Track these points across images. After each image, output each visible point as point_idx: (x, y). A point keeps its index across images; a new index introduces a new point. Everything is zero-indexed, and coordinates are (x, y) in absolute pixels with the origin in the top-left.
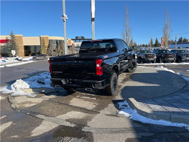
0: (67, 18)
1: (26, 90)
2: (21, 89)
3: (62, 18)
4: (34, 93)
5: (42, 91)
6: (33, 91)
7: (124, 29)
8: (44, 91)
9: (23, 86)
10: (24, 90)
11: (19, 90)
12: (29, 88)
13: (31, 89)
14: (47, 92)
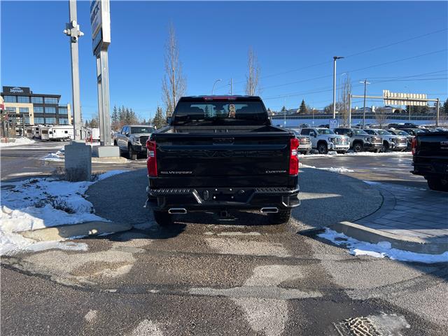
0: (82, 34)
1: (37, 234)
2: (19, 233)
3: (65, 31)
4: (66, 241)
5: (90, 233)
6: (61, 234)
7: (168, 78)
8: (95, 231)
9: (19, 224)
10: (32, 235)
11: (11, 237)
12: (44, 227)
13: (56, 229)
14: (105, 234)
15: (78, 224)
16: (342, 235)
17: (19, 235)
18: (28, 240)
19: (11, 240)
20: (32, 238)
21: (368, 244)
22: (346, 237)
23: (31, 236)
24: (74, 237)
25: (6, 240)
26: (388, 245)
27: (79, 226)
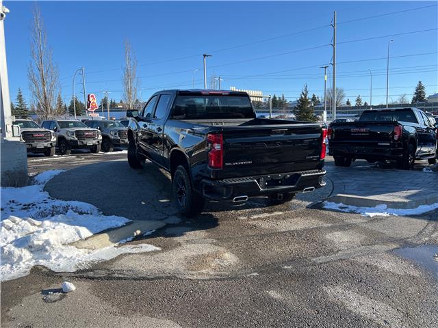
4: (119, 245)
6: (113, 240)
8: (139, 232)
11: (63, 250)
12: (92, 234)
13: (106, 235)
14: (148, 233)
15: (122, 227)
16: (341, 204)
17: (72, 247)
18: (82, 251)
19: (64, 254)
20: (85, 248)
21: (368, 208)
22: (346, 206)
23: (84, 246)
24: (125, 241)
25: (57, 255)
26: (385, 206)
27: (123, 228)
